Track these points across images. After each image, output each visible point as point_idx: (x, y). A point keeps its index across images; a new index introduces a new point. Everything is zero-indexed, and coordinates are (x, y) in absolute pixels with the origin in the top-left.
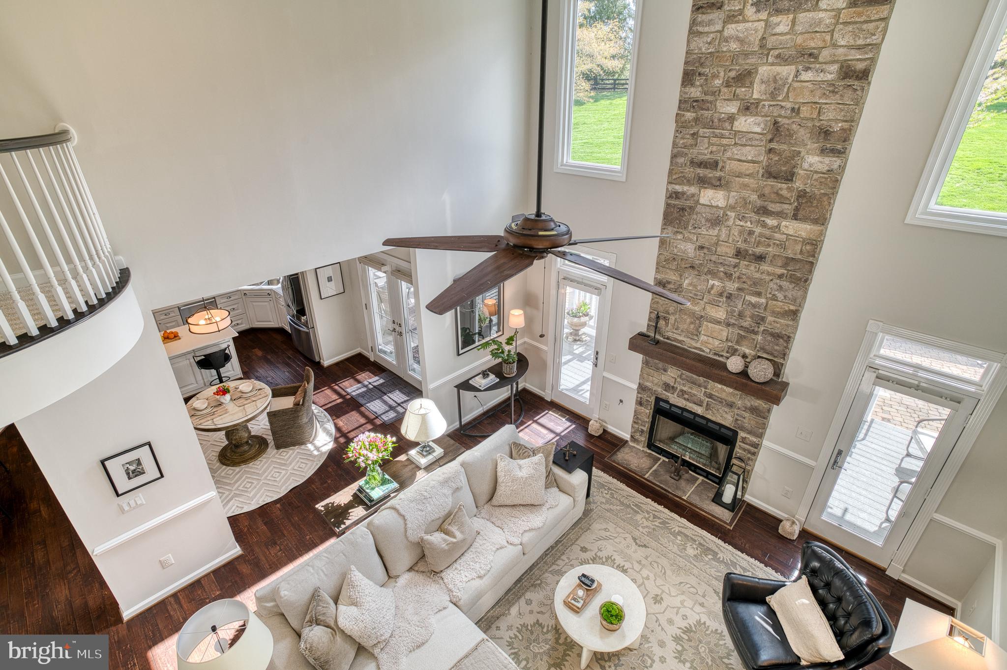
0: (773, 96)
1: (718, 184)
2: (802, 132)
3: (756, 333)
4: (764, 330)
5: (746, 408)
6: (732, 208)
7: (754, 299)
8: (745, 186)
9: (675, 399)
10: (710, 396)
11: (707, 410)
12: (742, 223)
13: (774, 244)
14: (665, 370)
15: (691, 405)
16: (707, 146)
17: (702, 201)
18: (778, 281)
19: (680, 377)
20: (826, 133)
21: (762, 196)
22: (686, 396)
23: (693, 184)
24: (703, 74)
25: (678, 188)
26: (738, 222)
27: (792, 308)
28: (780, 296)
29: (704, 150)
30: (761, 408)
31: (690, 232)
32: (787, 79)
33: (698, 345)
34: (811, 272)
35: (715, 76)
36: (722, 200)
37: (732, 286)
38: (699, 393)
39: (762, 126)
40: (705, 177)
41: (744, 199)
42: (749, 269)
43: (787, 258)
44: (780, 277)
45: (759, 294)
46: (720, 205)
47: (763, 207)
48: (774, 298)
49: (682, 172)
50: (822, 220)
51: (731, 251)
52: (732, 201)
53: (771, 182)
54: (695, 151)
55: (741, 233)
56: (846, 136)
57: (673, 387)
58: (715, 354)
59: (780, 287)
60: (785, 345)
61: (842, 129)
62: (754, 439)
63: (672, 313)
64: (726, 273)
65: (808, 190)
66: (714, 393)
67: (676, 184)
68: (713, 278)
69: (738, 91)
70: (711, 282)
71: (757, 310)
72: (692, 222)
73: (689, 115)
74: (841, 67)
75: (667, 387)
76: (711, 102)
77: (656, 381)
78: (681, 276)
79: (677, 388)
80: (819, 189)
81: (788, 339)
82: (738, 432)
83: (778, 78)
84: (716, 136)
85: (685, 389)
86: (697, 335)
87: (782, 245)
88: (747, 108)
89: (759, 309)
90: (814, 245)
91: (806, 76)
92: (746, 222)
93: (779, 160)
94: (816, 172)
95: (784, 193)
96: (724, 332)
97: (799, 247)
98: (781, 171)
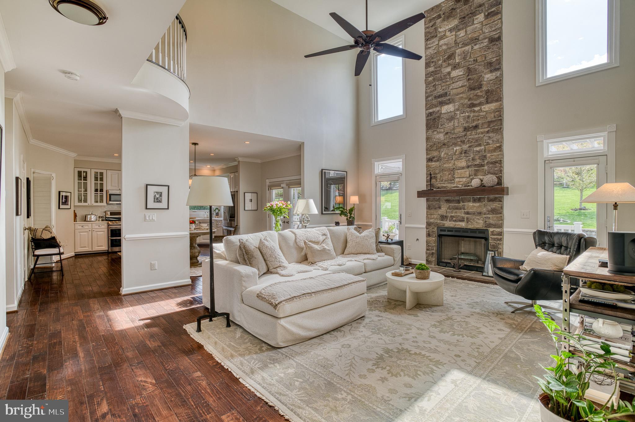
0: (464, 58)
1: (449, 102)
2: (480, 67)
3: (482, 166)
4: (487, 162)
5: (489, 211)
6: (458, 110)
7: (478, 149)
8: (461, 98)
9: (448, 224)
10: (468, 213)
11: (467, 223)
12: (463, 115)
13: (481, 118)
14: (440, 208)
15: (458, 223)
16: (440, 88)
17: (443, 112)
18: (487, 135)
19: (449, 208)
20: (490, 64)
21: (470, 99)
22: (454, 219)
23: (438, 106)
24: (434, 62)
25: (431, 111)
26: (462, 115)
27: (498, 145)
28: (490, 142)
29: (440, 90)
30: (497, 208)
31: (440, 129)
32: (468, 51)
33: (455, 185)
34: (502, 124)
35: (439, 60)
36: (452, 108)
37: (465, 147)
38: (461, 214)
39: (463, 71)
40: (442, 101)
41: (462, 104)
42: (472, 135)
43: (489, 122)
44: (488, 132)
45: (480, 145)
46: (452, 110)
47: (471, 103)
48: (488, 144)
49: (431, 103)
50: (500, 99)
51: (461, 130)
52: (457, 107)
53: (472, 92)
54: (436, 92)
55: (464, 119)
56: (499, 61)
57: (446, 216)
58: (465, 186)
59: (489, 137)
60: (500, 165)
61: (497, 60)
62: (498, 230)
63: (438, 173)
64: (461, 141)
65: (490, 89)
66: (469, 211)
67: (429, 109)
68: (456, 146)
69: (449, 62)
70: (455, 149)
71: (481, 153)
72: (440, 123)
73: (431, 79)
74: (489, 39)
75: (443, 217)
76: (439, 70)
77: (435, 216)
78: (439, 151)
79: (448, 216)
80: (495, 86)
81: (500, 162)
82: (488, 230)
83: (465, 52)
84: (444, 82)
85: (452, 215)
86: (453, 180)
87: (485, 117)
88: (455, 67)
89: (482, 152)
90: (500, 111)
91: (476, 47)
92: (465, 113)
93: (474, 82)
94: (491, 80)
95: (480, 94)
96: (467, 172)
97: (493, 115)
98: (475, 86)
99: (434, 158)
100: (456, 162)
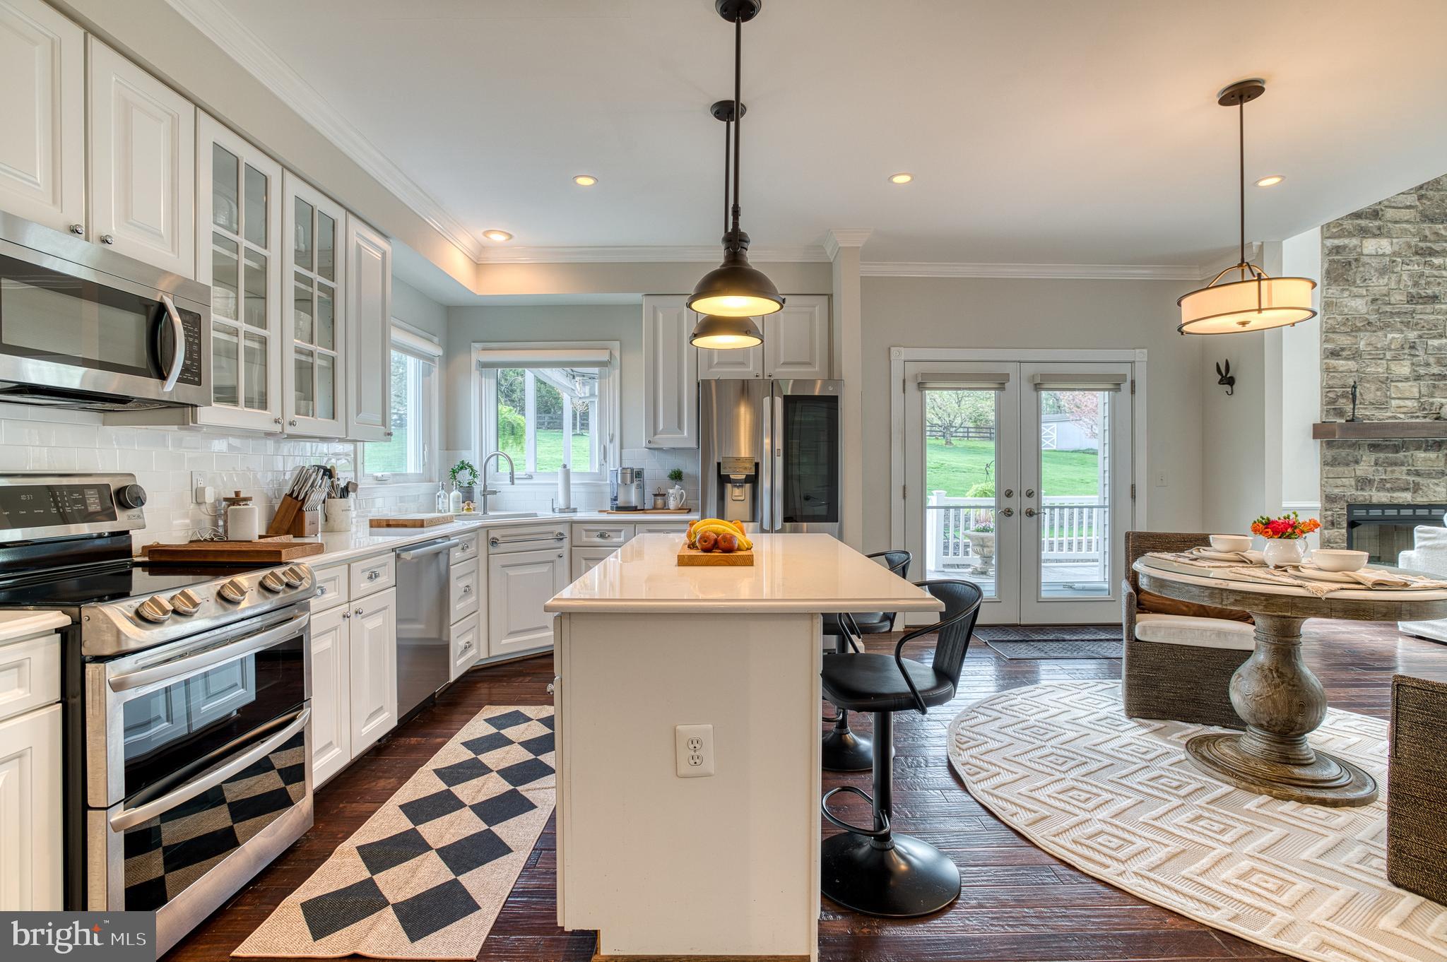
1: (1380, 232)
6: (1398, 254)
7: (1436, 343)
8: (1406, 232)
9: (1374, 497)
10: (1415, 473)
11: (1413, 493)
13: (1444, 281)
14: (1357, 462)
15: (1393, 495)
17: (1366, 251)
19: (1377, 463)
22: (1387, 486)
23: (1355, 236)
25: (1337, 242)
26: (1406, 267)
31: (1359, 287)
33: (1390, 414)
36: (1386, 247)
38: (1401, 474)
40: (1366, 227)
41: (1407, 243)
42: (1425, 313)
46: (1386, 252)
49: (1341, 225)
51: (1404, 298)
52: (1396, 248)
53: (1429, 224)
55: (1411, 276)
57: (1370, 481)
58: (1410, 417)
64: (1403, 323)
66: (1418, 468)
67: (1333, 239)
68: (1391, 331)
70: (1390, 336)
72: (1360, 275)
75: (1363, 483)
78: (1356, 337)
79: (1375, 480)
85: (1384, 477)
86: (1387, 402)
92: (1414, 265)
96: (1414, 388)
99: (1343, 349)
100: (1390, 367)
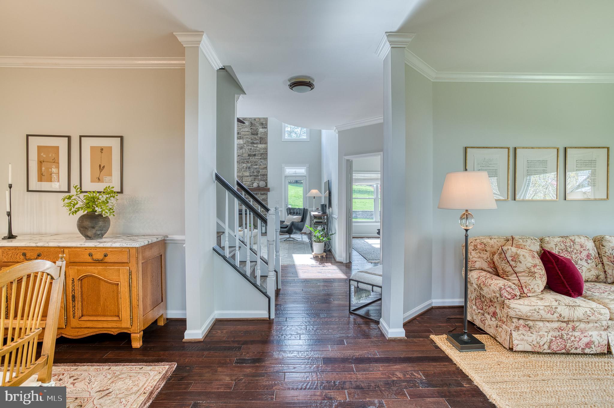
2: (257, 124)
3: (258, 176)
4: (260, 174)
6: (245, 144)
7: (256, 167)
8: (247, 138)
12: (248, 147)
13: (257, 151)
20: (262, 124)
21: (252, 139)
27: (265, 166)
28: (262, 164)
34: (267, 156)
37: (249, 165)
41: (247, 141)
42: (252, 159)
43: (261, 154)
44: (261, 159)
45: (256, 165)
46: (242, 143)
47: (252, 142)
48: (260, 165)
50: (266, 143)
51: (247, 155)
52: (244, 142)
53: (253, 136)
55: (248, 149)
56: (266, 124)
58: (249, 186)
59: (261, 161)
60: (266, 177)
64: (247, 162)
65: (262, 137)
68: (244, 164)
71: (257, 169)
80: (264, 136)
81: (267, 175)
87: (259, 151)
90: (266, 149)
93: (254, 131)
94: (262, 132)
95: (257, 138)
96: (250, 179)
97: (263, 151)
98: (255, 133)
100: (244, 173)
